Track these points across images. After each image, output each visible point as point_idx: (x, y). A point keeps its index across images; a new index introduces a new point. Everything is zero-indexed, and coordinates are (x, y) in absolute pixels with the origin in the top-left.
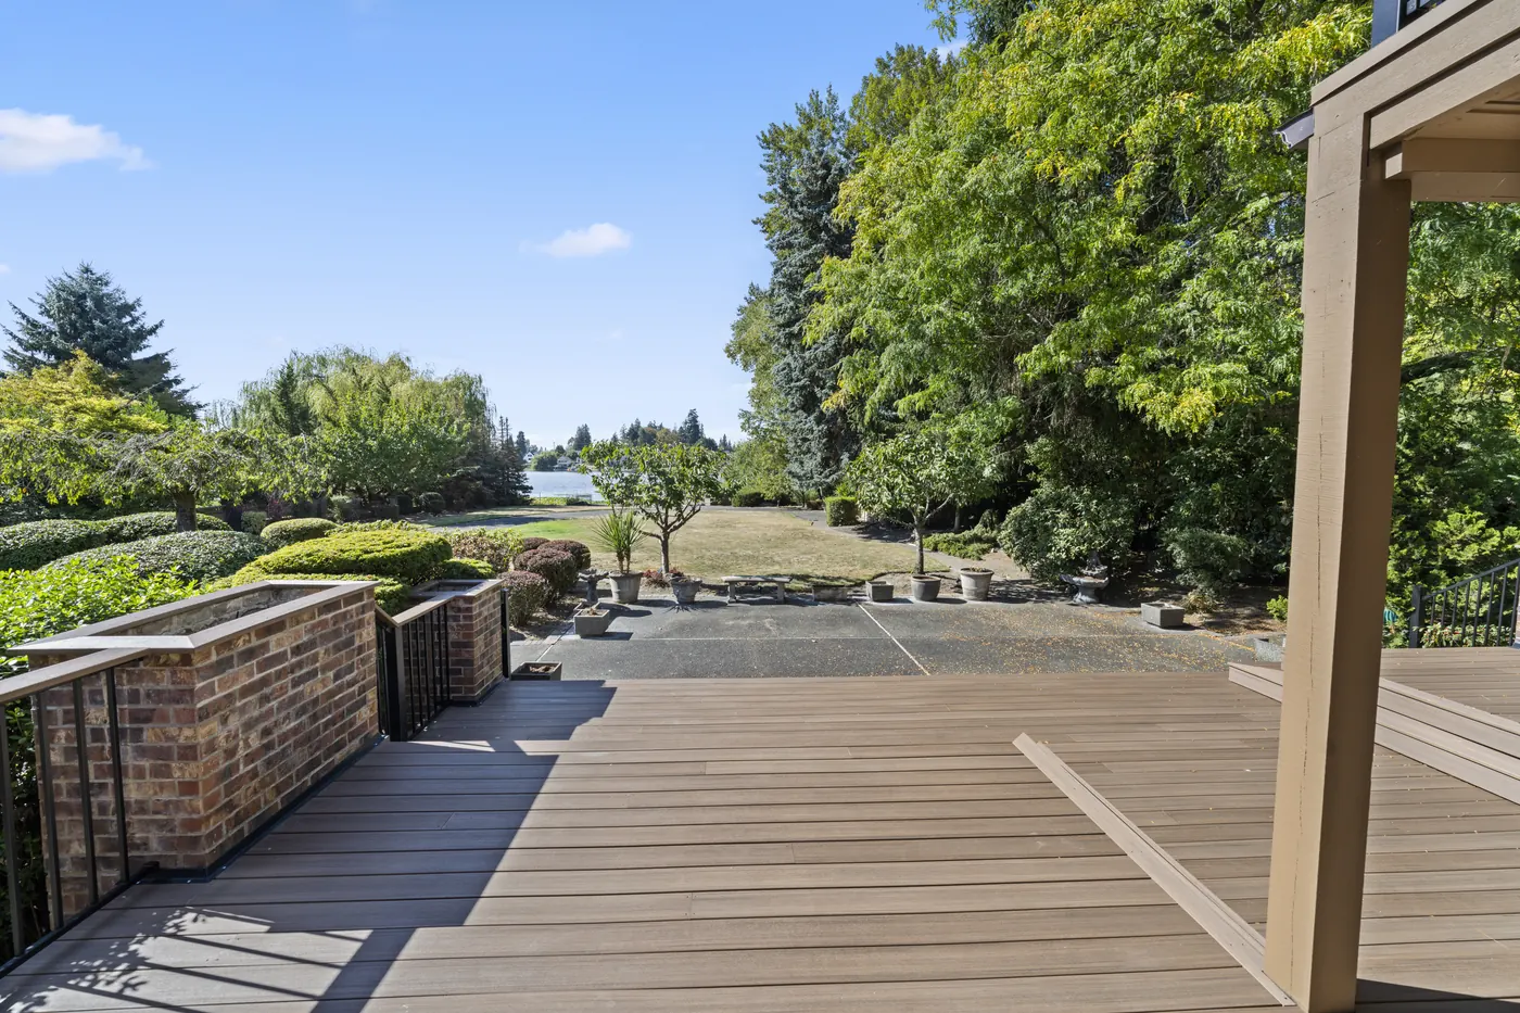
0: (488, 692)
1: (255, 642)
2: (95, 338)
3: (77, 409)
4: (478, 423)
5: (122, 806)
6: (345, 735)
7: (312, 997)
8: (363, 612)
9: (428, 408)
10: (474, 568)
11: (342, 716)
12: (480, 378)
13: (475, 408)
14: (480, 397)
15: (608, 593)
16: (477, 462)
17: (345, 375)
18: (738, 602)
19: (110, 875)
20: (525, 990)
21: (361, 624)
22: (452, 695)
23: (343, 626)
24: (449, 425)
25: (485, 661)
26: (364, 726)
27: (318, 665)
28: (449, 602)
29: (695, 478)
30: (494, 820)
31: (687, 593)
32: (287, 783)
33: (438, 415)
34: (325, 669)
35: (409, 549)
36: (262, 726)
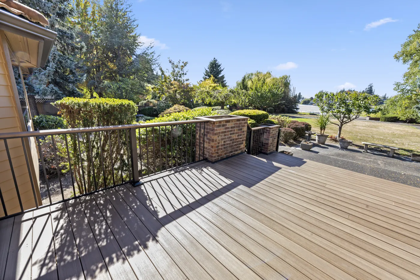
0: (271, 153)
1: (225, 123)
2: (214, 73)
3: (210, 86)
4: (287, 89)
5: (204, 148)
6: (238, 149)
7: (222, 186)
8: (245, 124)
9: (274, 85)
10: (273, 122)
11: (238, 144)
12: (290, 76)
13: (287, 85)
14: (289, 81)
15: (315, 140)
16: (284, 100)
17: (256, 77)
18: (367, 152)
19: (202, 158)
20: (258, 204)
21: (244, 126)
22: (262, 151)
23: (240, 125)
24: (278, 89)
25: (272, 145)
26: (242, 148)
27: (235, 132)
28: (265, 128)
29: (359, 105)
30: (262, 174)
31: (345, 145)
32: (227, 153)
33: (276, 87)
34: (236, 133)
35: (258, 114)
36: (224, 140)
